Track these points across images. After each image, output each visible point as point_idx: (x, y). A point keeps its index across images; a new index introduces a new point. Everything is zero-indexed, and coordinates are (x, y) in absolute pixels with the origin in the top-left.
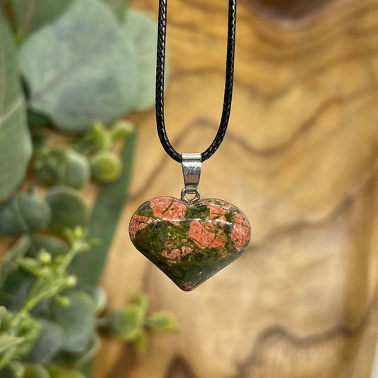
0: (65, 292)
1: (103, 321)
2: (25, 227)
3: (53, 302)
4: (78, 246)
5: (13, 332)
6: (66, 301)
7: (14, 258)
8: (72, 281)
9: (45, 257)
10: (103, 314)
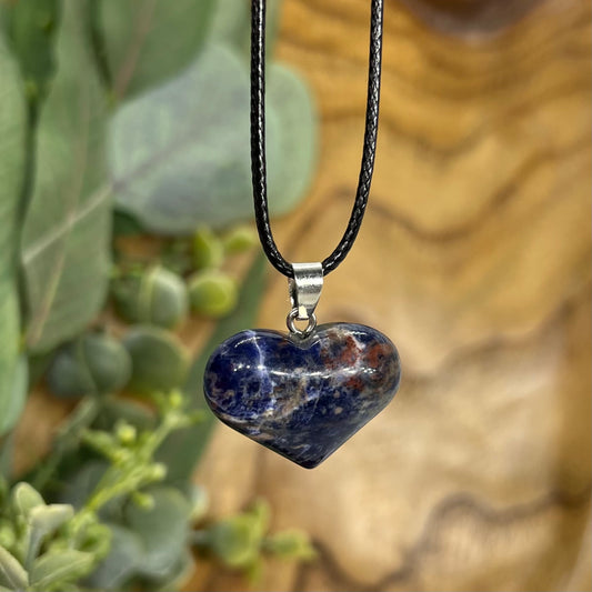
0: (147, 487)
1: (201, 536)
2: (91, 384)
3: (128, 501)
4: (173, 420)
5: (72, 542)
6: (147, 501)
7: (73, 431)
8: (159, 471)
9: (127, 433)
10: (202, 525)
